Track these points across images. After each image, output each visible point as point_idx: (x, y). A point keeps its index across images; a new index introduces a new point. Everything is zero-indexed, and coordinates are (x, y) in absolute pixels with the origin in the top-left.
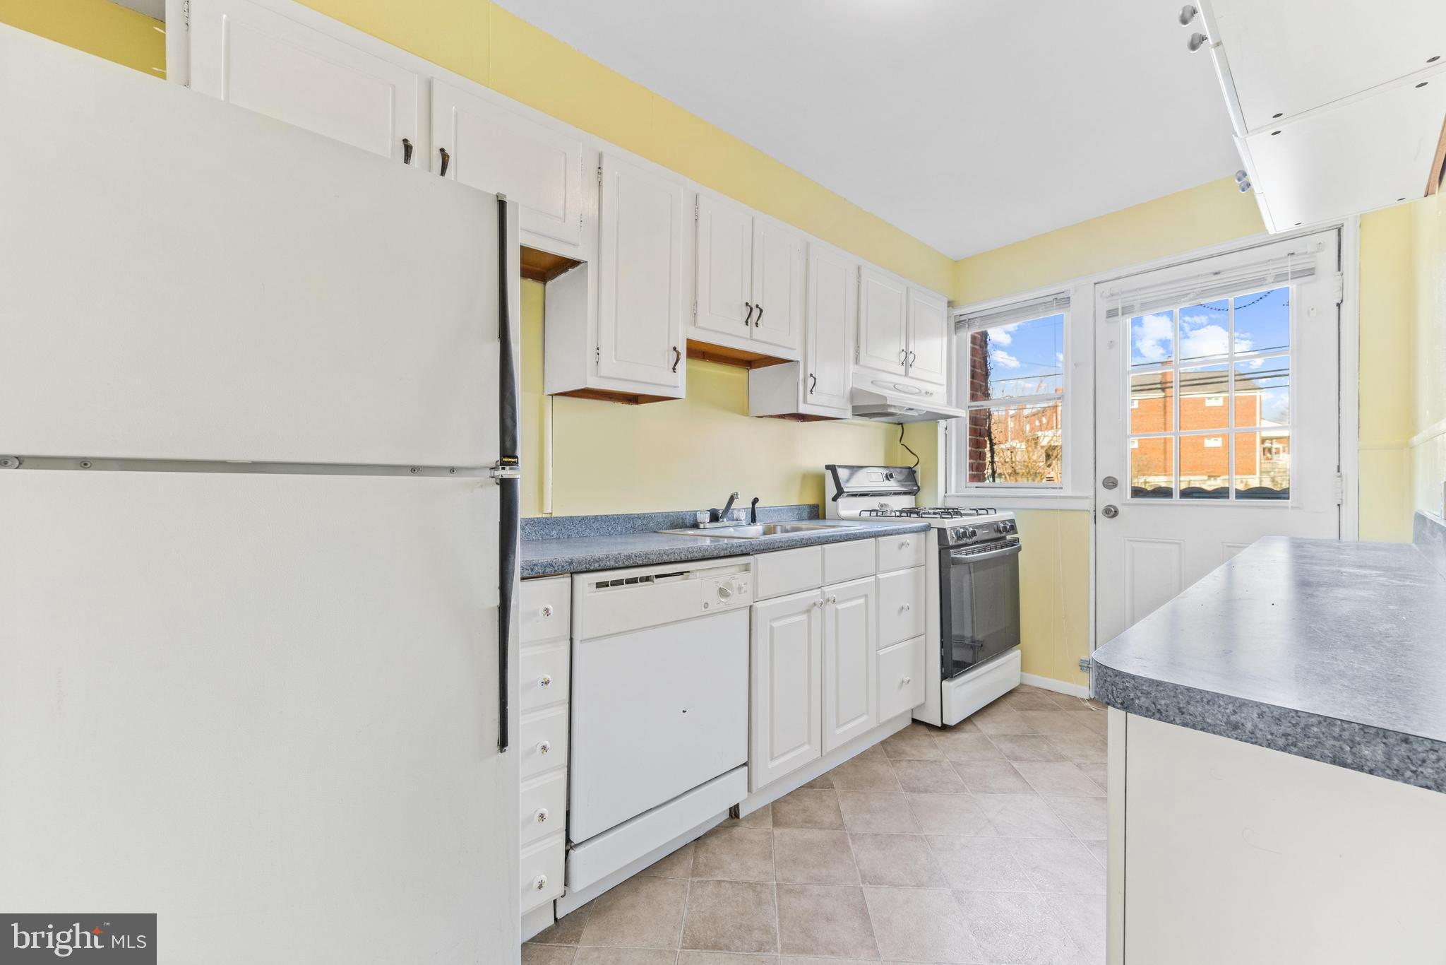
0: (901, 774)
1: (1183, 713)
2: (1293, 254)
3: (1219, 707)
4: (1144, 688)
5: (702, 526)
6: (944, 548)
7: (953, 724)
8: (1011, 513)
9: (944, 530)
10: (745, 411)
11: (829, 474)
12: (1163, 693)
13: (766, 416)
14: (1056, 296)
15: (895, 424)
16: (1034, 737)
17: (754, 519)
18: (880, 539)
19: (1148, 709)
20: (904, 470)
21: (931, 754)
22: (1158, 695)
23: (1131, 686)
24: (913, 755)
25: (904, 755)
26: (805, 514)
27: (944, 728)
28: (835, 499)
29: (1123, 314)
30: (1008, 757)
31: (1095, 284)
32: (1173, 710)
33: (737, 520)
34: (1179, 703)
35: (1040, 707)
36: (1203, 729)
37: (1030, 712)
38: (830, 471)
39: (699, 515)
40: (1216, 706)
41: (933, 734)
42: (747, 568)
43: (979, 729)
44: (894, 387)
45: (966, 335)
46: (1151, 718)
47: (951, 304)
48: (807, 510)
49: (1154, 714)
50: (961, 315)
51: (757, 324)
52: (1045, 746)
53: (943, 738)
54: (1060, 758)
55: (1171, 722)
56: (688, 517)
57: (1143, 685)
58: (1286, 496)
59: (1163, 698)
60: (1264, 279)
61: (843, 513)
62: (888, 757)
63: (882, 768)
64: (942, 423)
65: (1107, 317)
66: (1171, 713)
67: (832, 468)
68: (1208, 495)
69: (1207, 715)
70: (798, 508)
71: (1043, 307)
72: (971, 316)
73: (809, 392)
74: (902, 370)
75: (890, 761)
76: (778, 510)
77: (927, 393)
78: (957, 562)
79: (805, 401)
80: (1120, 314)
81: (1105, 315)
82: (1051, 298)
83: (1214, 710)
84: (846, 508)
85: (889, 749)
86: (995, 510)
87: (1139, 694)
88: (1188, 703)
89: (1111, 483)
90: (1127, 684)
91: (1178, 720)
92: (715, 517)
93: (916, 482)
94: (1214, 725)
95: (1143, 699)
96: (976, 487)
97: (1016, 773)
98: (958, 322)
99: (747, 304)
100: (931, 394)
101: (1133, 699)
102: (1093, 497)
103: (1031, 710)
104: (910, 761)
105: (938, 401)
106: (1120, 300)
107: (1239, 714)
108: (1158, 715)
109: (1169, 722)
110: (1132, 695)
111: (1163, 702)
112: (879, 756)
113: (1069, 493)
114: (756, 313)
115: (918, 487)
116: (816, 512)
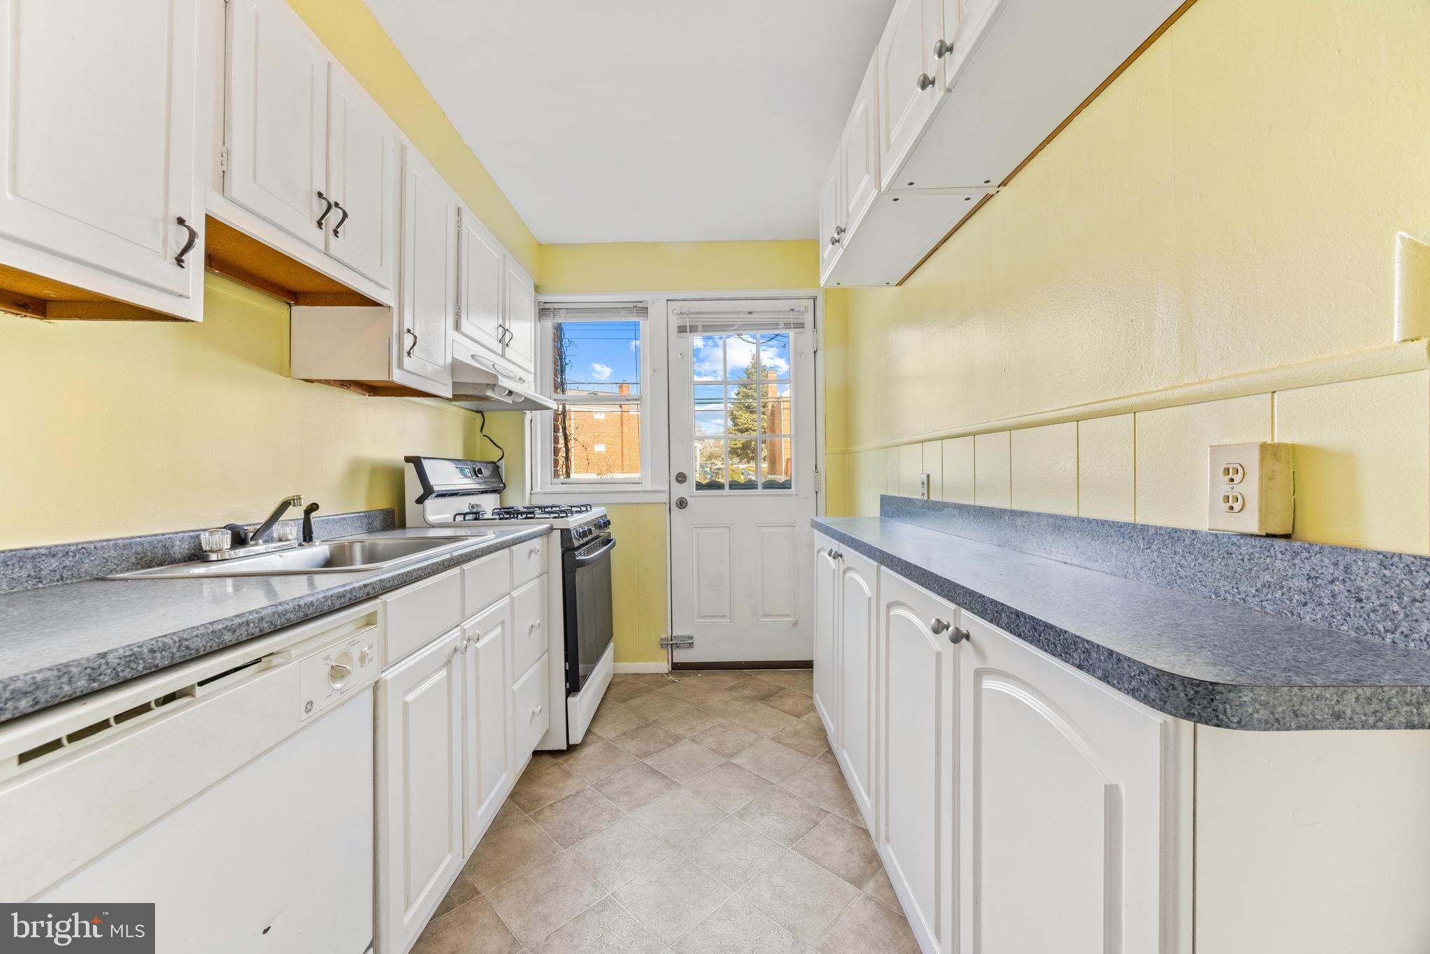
0: (550, 828)
1: (1297, 716)
2: (793, 310)
3: (1326, 700)
4: (1263, 698)
5: (214, 557)
6: (568, 550)
7: (579, 741)
8: (603, 508)
9: (568, 530)
10: (285, 368)
11: (410, 470)
12: (1280, 699)
13: (320, 381)
14: (635, 304)
15: (474, 411)
16: (647, 725)
17: (308, 536)
18: (513, 548)
19: (1267, 722)
20: (489, 465)
21: (571, 786)
22: (1276, 702)
23: (1250, 699)
24: (552, 796)
25: (542, 802)
26: (377, 524)
27: (571, 749)
28: (420, 501)
29: (690, 332)
30: (638, 756)
31: (668, 300)
32: (1289, 715)
33: (280, 540)
34: (1294, 706)
35: (636, 693)
36: (1314, 728)
37: (632, 701)
38: (412, 465)
39: (204, 537)
40: (1324, 700)
41: (561, 760)
42: (370, 621)
43: (599, 737)
44: (493, 365)
45: (549, 324)
46: (1269, 730)
47: (537, 289)
48: (380, 517)
49: (1273, 725)
50: (544, 303)
51: (336, 232)
52: (660, 731)
53: (572, 762)
54: (677, 739)
55: (1288, 729)
56: (177, 542)
57: (1261, 695)
58: (789, 486)
59: (1281, 705)
60: (778, 324)
61: (432, 518)
62: (527, 812)
63: (526, 832)
64: (529, 415)
65: (679, 332)
66: (1288, 719)
67: (416, 461)
68: (743, 487)
69: (1316, 711)
70: (369, 515)
71: (625, 312)
72: (556, 306)
73: (405, 355)
74: (498, 348)
75: (531, 816)
76: (341, 521)
77: (520, 379)
78: (582, 564)
79: (400, 366)
80: (688, 331)
81: (676, 331)
82: (631, 305)
83: (1322, 705)
84: (437, 511)
85: (522, 802)
86: (591, 506)
87: (1258, 706)
88: (1301, 704)
89: (681, 478)
90: (1245, 699)
91: (1293, 726)
92: (239, 539)
93: (500, 476)
94: (1322, 721)
95: (1262, 711)
96: (562, 484)
97: (654, 772)
98: (542, 309)
99: (320, 195)
100: (524, 381)
101: (1251, 714)
102: (668, 491)
103: (632, 698)
104: (551, 805)
105: (528, 389)
106: (688, 319)
107: (1341, 703)
108: (1276, 725)
109: (1286, 730)
110: (1250, 710)
111: (1280, 709)
112: (515, 817)
113: (650, 488)
114: (334, 216)
115: (504, 484)
116: (393, 519)
